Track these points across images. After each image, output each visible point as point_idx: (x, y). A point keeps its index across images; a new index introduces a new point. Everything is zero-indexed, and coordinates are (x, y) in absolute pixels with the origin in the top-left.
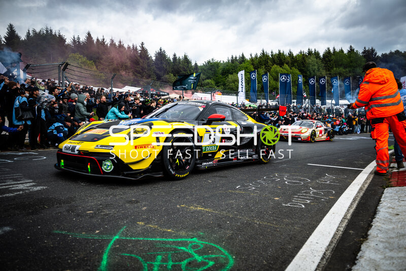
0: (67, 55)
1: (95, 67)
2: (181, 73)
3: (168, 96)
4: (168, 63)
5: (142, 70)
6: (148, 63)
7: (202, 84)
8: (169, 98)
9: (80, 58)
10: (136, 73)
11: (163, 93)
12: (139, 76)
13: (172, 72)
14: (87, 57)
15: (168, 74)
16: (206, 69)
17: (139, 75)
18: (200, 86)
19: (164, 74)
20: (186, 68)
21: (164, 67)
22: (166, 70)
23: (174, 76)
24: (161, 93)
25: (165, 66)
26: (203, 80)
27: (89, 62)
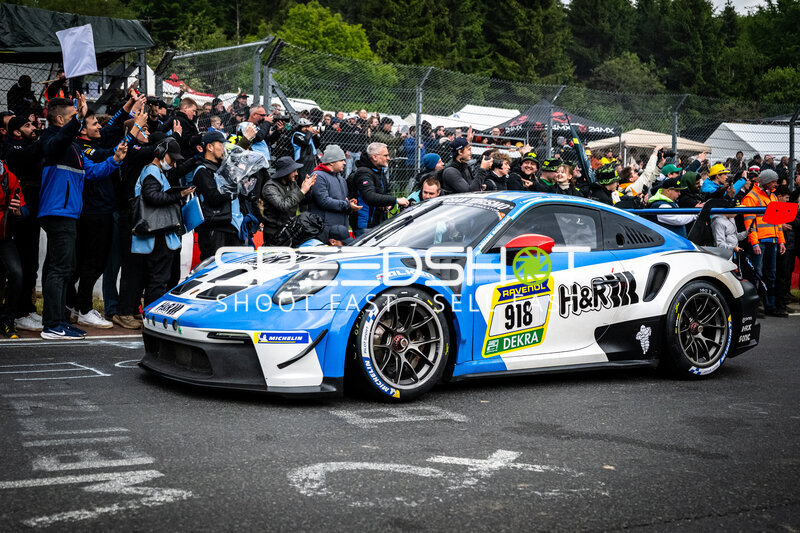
0: (282, 11)
1: (367, 43)
2: (667, 48)
3: (615, 140)
4: (621, 14)
5: (524, 45)
6: (546, 18)
7: (752, 88)
8: (622, 145)
9: (322, 17)
10: (501, 58)
11: (599, 130)
12: (513, 69)
13: (635, 47)
14: (344, 11)
15: (618, 54)
16: (771, 25)
17: (510, 64)
18: (746, 96)
19: (602, 57)
20: (687, 27)
21: (602, 31)
22: (611, 39)
23: (643, 60)
24: (592, 129)
25: (607, 26)
26: (757, 71)
27: (348, 29)
